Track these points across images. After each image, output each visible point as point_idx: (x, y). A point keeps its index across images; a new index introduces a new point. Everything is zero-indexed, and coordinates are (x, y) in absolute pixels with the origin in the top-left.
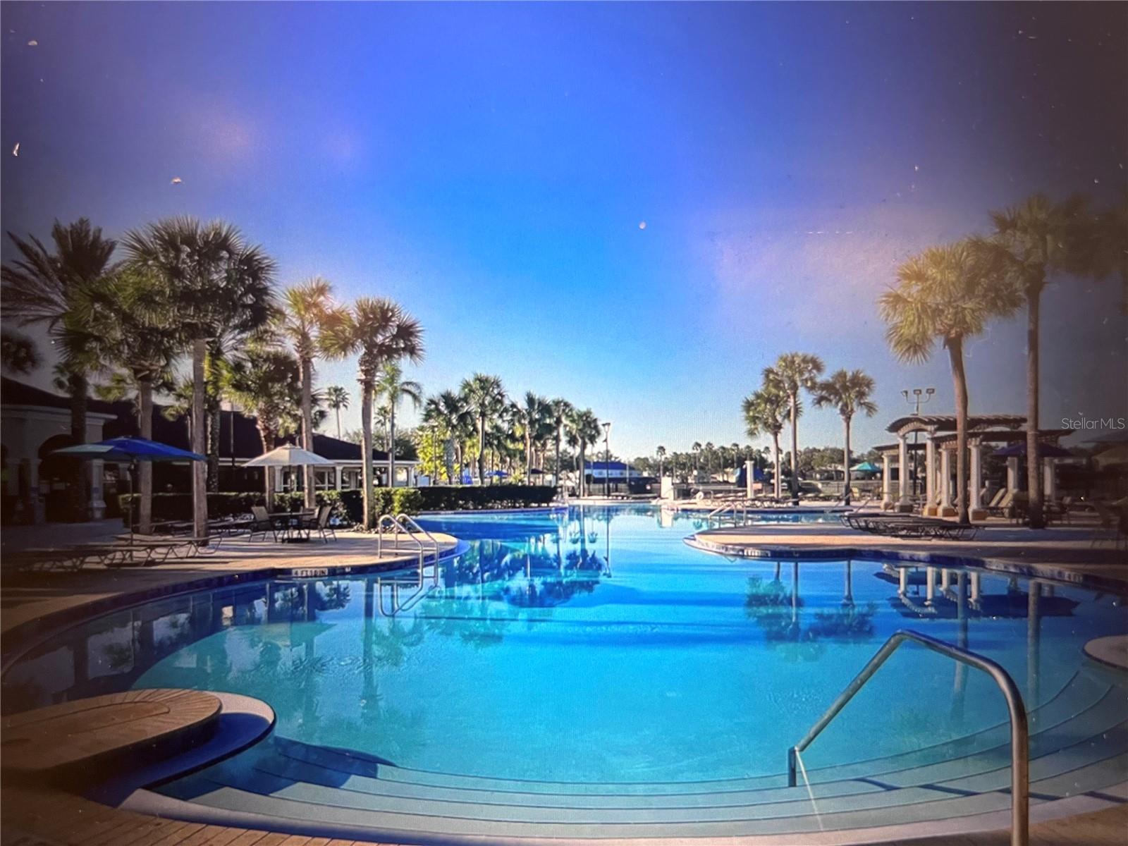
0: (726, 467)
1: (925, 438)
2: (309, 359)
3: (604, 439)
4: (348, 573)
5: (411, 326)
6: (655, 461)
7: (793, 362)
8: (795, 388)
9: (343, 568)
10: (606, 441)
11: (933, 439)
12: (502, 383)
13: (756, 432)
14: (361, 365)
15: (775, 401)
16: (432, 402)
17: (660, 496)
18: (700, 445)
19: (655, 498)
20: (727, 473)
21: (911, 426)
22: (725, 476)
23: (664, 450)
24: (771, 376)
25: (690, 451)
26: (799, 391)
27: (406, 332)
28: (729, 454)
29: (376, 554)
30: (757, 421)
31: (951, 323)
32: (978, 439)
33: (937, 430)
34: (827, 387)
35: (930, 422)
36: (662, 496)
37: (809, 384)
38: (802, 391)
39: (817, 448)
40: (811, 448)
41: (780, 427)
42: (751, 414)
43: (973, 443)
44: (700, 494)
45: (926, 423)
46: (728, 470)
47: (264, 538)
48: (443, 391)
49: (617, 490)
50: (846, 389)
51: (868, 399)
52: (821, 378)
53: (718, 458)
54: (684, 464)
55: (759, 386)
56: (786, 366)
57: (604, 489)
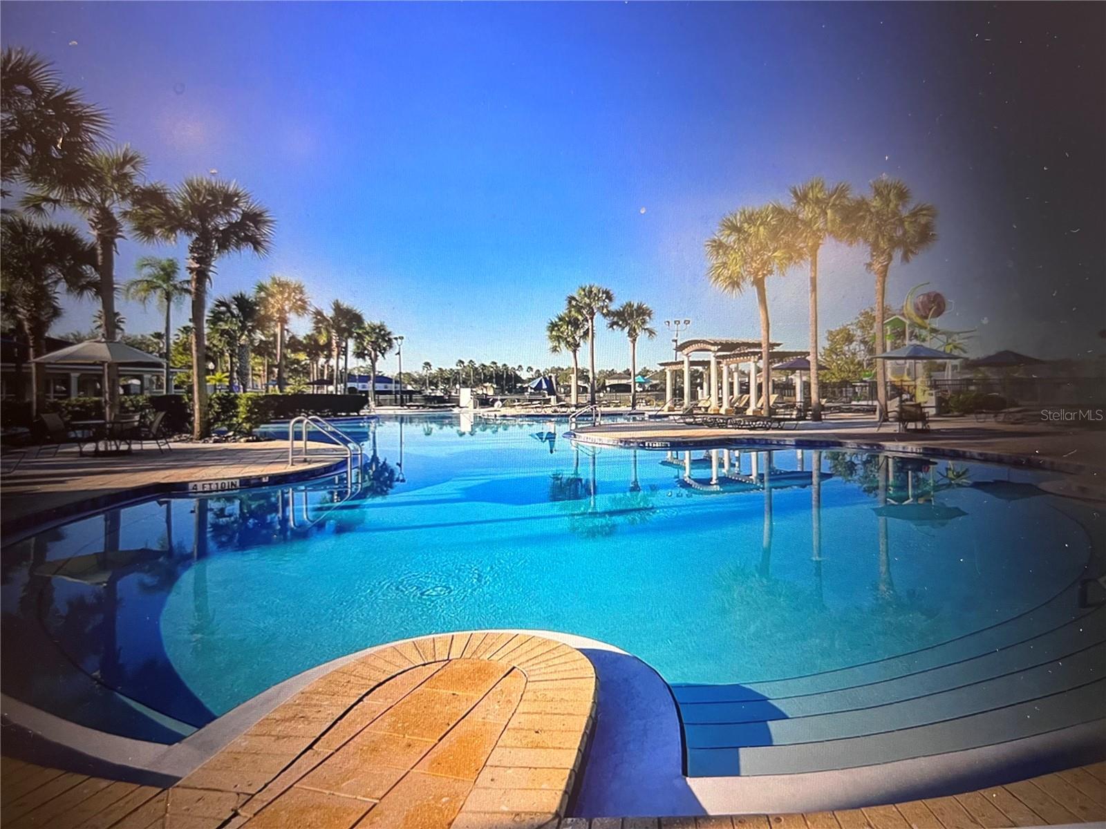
0: (485, 382)
1: (710, 357)
2: (113, 239)
3: (397, 352)
4: (265, 484)
5: (260, 215)
6: (420, 375)
7: (591, 292)
8: (592, 314)
9: (259, 478)
10: (399, 353)
11: (717, 357)
12: (305, 290)
13: (558, 349)
14: (191, 251)
15: (575, 324)
16: (222, 304)
17: (458, 406)
18: (463, 363)
19: (453, 407)
20: (486, 387)
21: (695, 347)
22: (485, 390)
23: (430, 366)
24: (574, 303)
25: (455, 368)
26: (595, 317)
27: (254, 218)
28: (489, 371)
29: (287, 462)
30: (561, 340)
31: (759, 266)
32: (757, 357)
33: (719, 350)
34: (619, 314)
35: (715, 344)
36: (461, 405)
37: (605, 311)
38: (597, 316)
39: (561, 367)
40: (556, 367)
41: (578, 345)
42: (554, 333)
43: (752, 360)
44: (498, 403)
45: (712, 344)
46: (487, 384)
47: (56, 453)
48: (236, 293)
49: (411, 400)
50: (631, 315)
51: (647, 326)
52: (614, 307)
53: (479, 374)
54: (448, 379)
55: (562, 310)
56: (585, 295)
57: (396, 399)
